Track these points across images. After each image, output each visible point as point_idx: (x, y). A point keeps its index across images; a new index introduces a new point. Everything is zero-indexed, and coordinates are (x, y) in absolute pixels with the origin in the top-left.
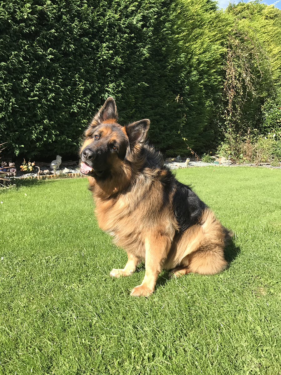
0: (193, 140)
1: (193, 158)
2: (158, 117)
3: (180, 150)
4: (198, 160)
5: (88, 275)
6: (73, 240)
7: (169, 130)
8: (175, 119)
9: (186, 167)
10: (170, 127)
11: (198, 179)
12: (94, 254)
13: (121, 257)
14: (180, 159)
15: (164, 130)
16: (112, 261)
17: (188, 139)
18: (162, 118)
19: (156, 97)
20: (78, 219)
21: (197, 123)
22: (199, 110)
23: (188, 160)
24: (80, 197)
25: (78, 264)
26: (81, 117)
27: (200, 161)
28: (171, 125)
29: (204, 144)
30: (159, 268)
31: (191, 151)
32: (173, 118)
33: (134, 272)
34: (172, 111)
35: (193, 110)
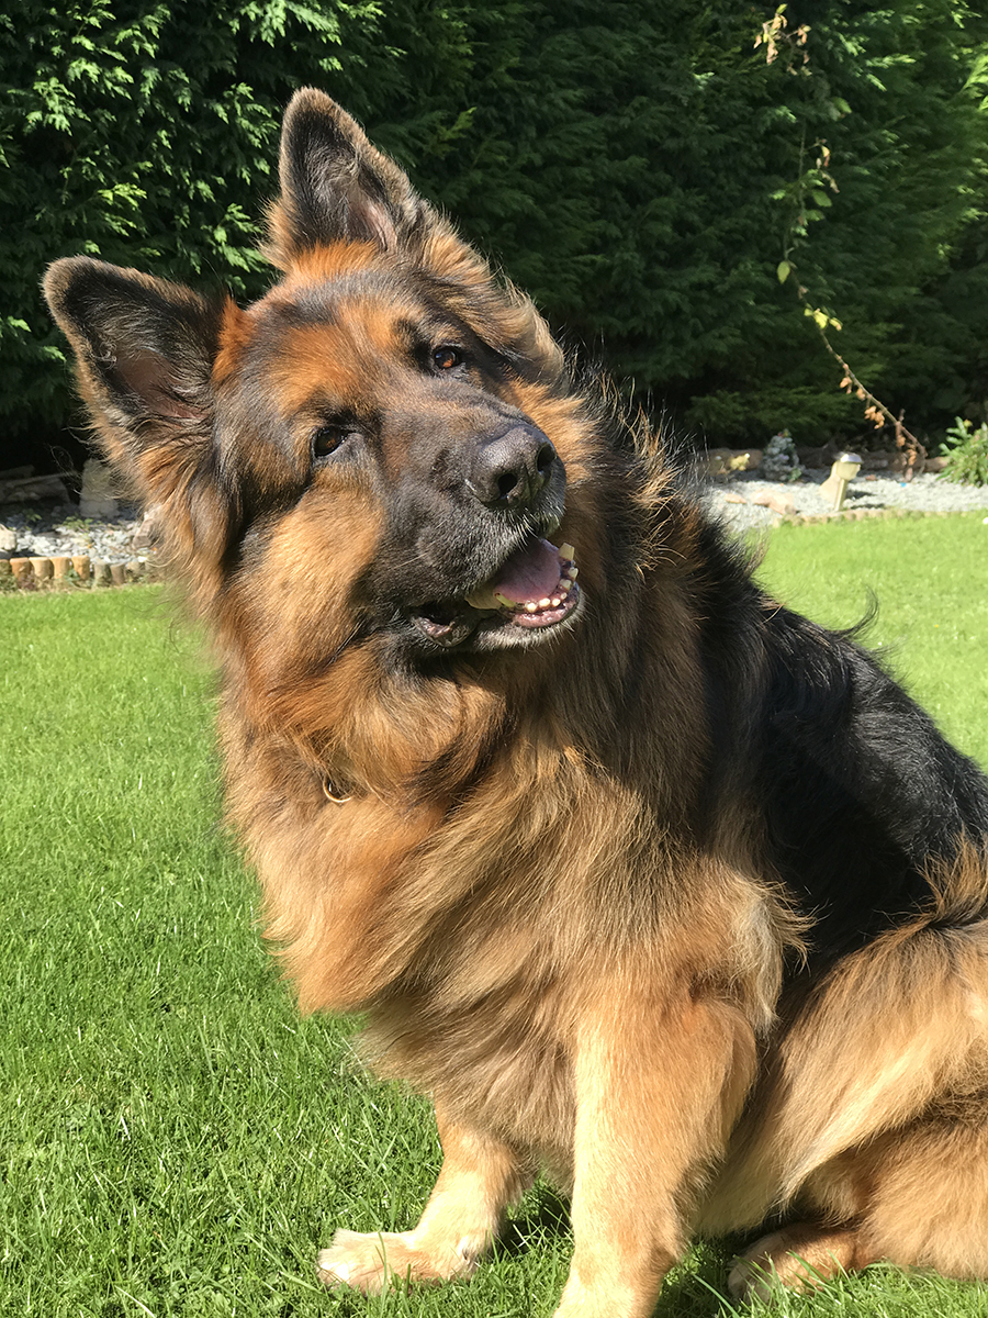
0: (883, 326)
1: (879, 455)
2: (637, 161)
3: (793, 396)
4: (916, 469)
5: (168, 1270)
6: (51, 1024)
7: (715, 257)
8: (753, 180)
9: (835, 514)
10: (720, 238)
11: (919, 598)
12: (206, 1129)
13: (394, 1151)
14: (790, 463)
15: (679, 257)
16: (333, 1177)
17: (848, 318)
18: (667, 171)
19: (624, 27)
20: (87, 879)
21: (912, 207)
22: (920, 115)
23: (845, 466)
24: (93, 723)
25: (93, 1198)
26: (101, 165)
27: (930, 478)
28: (727, 223)
29: (957, 352)
30: (670, 1233)
31: (863, 405)
32: (744, 173)
33: (487, 1255)
34: (736, 123)
35: (884, 117)
